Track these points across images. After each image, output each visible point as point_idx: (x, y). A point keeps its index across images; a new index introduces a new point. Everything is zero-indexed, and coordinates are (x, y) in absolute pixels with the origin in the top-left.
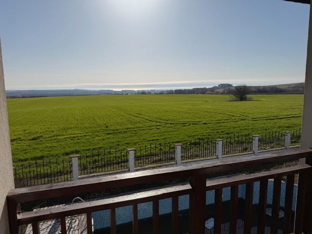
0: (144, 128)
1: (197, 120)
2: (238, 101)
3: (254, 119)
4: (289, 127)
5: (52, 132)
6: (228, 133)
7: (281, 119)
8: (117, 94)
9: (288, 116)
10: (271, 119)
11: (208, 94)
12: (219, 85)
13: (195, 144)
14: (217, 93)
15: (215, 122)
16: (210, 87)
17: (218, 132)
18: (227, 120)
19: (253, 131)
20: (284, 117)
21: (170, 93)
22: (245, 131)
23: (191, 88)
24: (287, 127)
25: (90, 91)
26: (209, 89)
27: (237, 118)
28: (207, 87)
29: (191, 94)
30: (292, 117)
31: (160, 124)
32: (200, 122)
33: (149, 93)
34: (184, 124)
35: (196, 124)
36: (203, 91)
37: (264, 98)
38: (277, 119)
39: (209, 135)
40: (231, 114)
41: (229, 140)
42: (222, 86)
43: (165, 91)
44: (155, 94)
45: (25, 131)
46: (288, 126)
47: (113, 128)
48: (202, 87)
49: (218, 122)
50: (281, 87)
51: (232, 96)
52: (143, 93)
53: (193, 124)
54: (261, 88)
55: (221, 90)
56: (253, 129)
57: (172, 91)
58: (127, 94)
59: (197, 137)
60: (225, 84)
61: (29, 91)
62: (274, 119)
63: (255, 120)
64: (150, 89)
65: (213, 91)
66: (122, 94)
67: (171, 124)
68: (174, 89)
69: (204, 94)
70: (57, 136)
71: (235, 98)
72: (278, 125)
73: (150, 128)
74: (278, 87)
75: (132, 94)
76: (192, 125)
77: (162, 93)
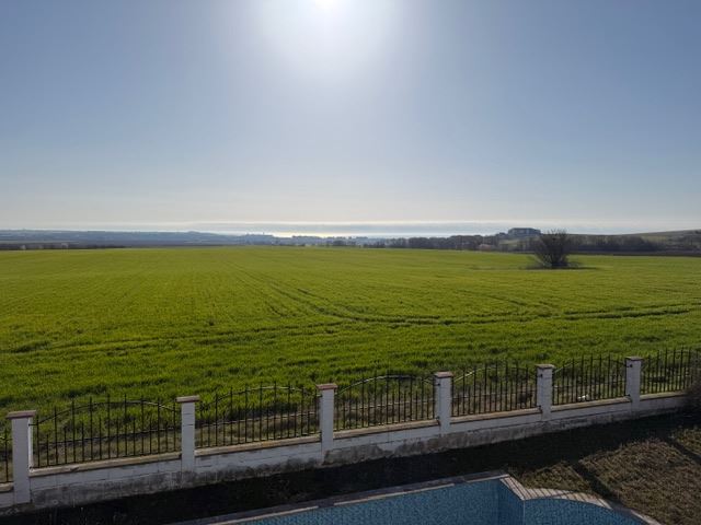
0: (295, 330)
1: (434, 312)
2: (548, 268)
3: (571, 316)
4: (651, 339)
5: (79, 332)
6: (495, 352)
7: (635, 316)
8: (281, 245)
9: (655, 310)
10: (613, 317)
11: (484, 250)
12: (510, 231)
13: (402, 377)
14: (505, 249)
15: (473, 318)
16: (489, 234)
17: (470, 347)
18: (505, 314)
19: (560, 347)
20: (643, 311)
21: (399, 244)
22: (540, 346)
23: (447, 235)
24: (647, 339)
25: (223, 237)
26: (487, 238)
27: (531, 310)
28: (483, 235)
29: (447, 248)
30: (666, 312)
31: (340, 320)
32: (437, 318)
33: (352, 244)
34: (396, 322)
35: (425, 323)
36: (472, 243)
37: (608, 264)
38: (625, 316)
39: (446, 355)
40: (521, 300)
41: (491, 369)
42: (518, 232)
43: (387, 241)
44: (365, 246)
45: (17, 327)
46: (648, 335)
47: (224, 328)
48: (472, 234)
49: (481, 319)
50: (651, 239)
51: (533, 256)
52: (339, 243)
53: (419, 323)
54: (606, 240)
55: (514, 243)
56: (560, 340)
57: (404, 240)
58: (303, 245)
59: (412, 358)
60: (525, 229)
61: (88, 234)
62: (619, 317)
63: (572, 319)
64: (354, 235)
65: (495, 243)
66: (293, 245)
67: (367, 320)
68: (408, 235)
69: (475, 250)
70: (81, 344)
71: (539, 261)
72: (626, 332)
73: (311, 330)
74: (643, 238)
75: (313, 245)
76: (414, 326)
77: (380, 245)
